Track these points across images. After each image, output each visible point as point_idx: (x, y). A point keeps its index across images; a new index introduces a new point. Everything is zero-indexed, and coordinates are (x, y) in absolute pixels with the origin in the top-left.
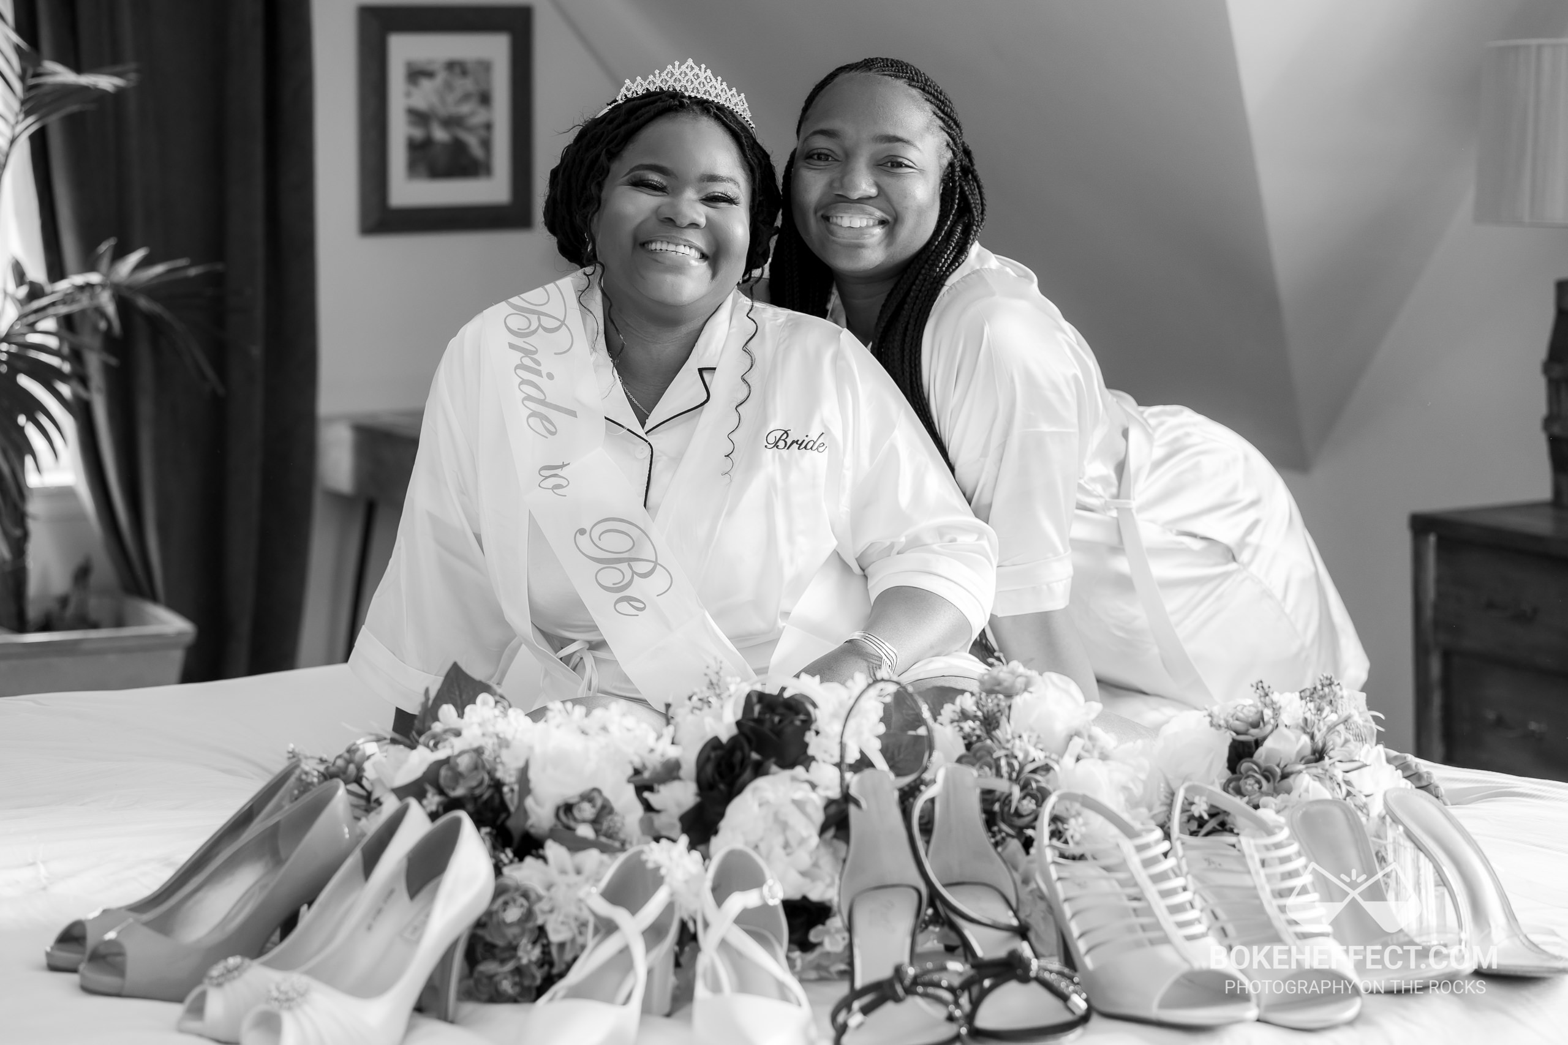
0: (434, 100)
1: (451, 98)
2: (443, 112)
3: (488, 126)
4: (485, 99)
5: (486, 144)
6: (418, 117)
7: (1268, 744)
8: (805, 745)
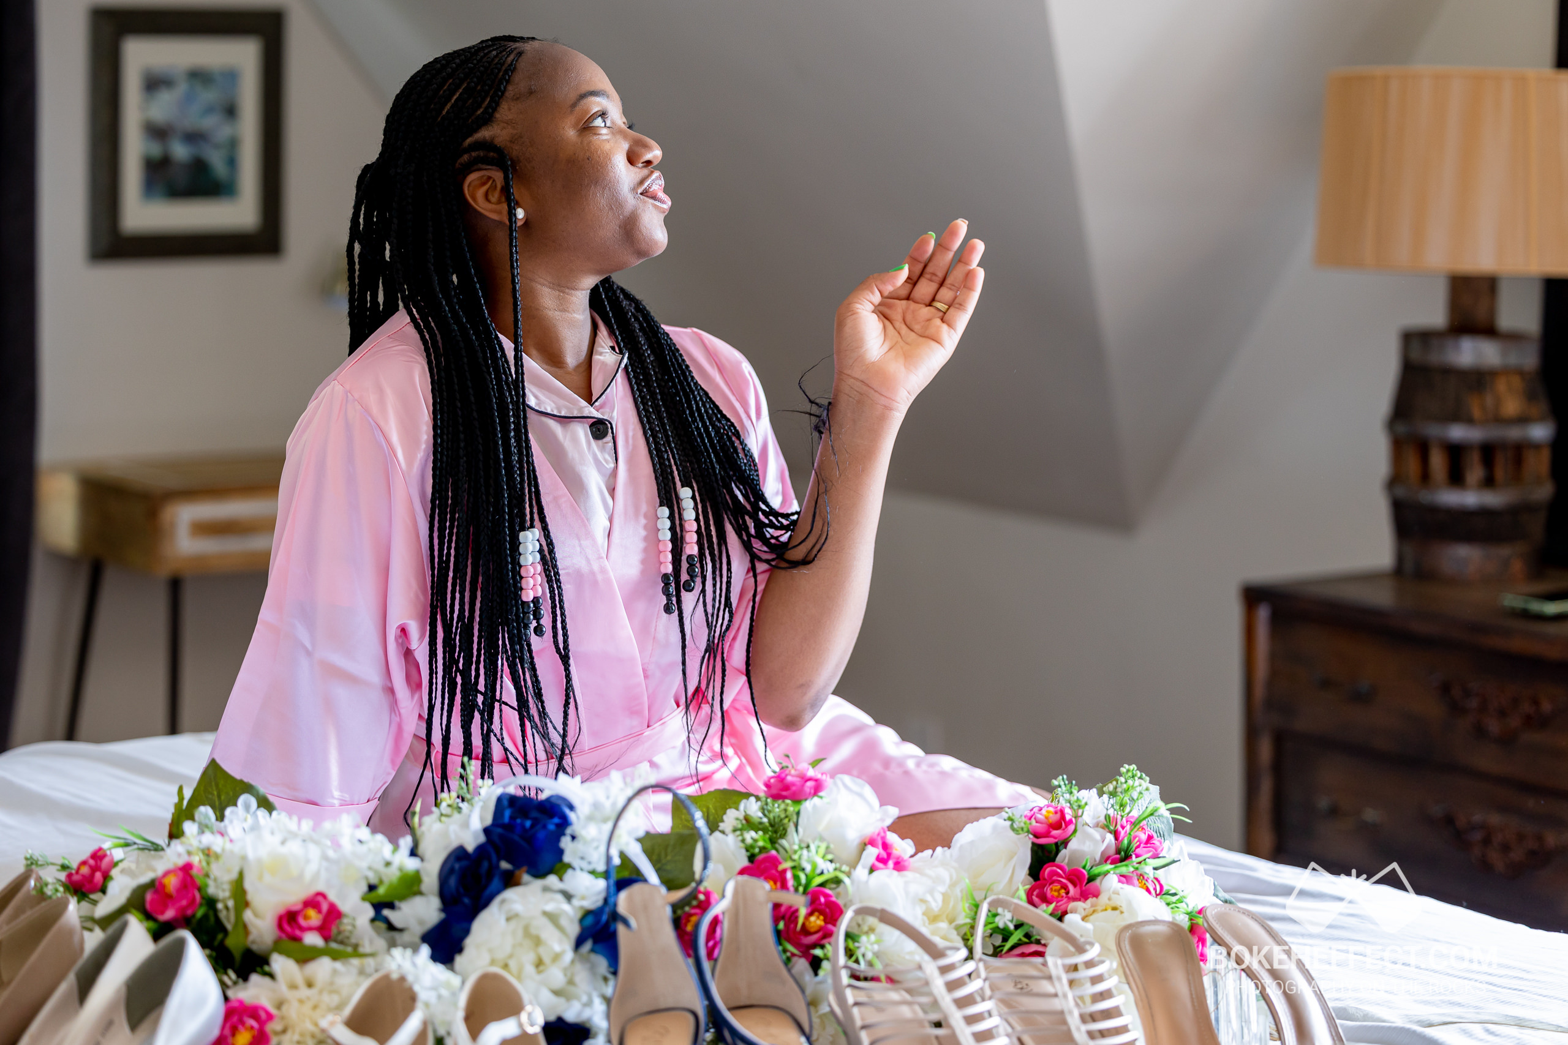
0: (175, 112)
1: (193, 111)
2: (183, 127)
3: (234, 143)
4: (231, 111)
5: (232, 162)
6: (157, 132)
7: (1073, 845)
8: (561, 852)
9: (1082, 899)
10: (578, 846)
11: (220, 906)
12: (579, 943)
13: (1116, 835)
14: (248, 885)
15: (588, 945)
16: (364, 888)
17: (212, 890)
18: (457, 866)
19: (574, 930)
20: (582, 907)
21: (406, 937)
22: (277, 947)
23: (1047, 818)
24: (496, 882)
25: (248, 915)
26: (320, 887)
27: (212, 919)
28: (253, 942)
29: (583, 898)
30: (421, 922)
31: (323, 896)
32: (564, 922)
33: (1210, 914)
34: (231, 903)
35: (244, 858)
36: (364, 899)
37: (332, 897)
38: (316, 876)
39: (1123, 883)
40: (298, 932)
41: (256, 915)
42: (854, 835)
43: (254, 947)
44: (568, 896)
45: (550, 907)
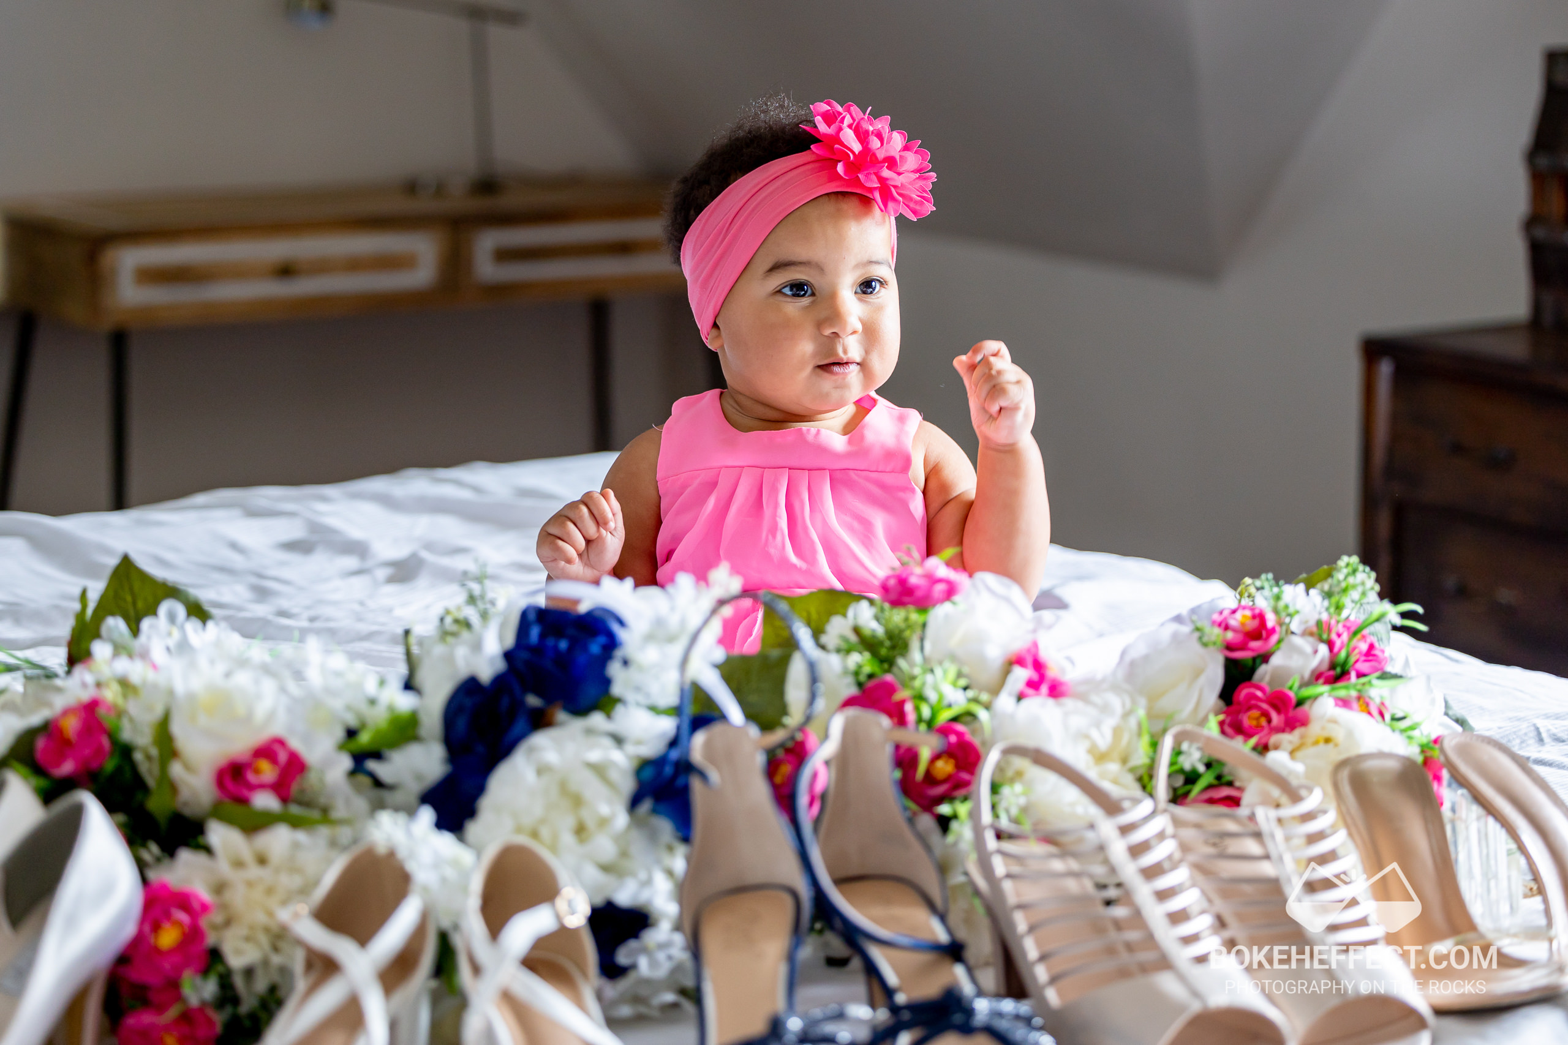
7: (1276, 660)
8: (607, 682)
9: (1288, 729)
10: (632, 674)
11: (138, 756)
12: (635, 802)
13: (1331, 644)
14: (177, 729)
15: (646, 806)
16: (339, 734)
17: (126, 734)
18: (468, 702)
19: (627, 785)
20: (638, 757)
21: (397, 797)
22: (217, 812)
23: (1243, 624)
24: (521, 725)
25: (176, 770)
26: (277, 729)
27: (128, 774)
28: (186, 804)
29: (639, 742)
30: (419, 777)
31: (281, 742)
32: (614, 775)
33: (1449, 745)
34: (154, 752)
35: (171, 693)
36: (341, 747)
37: (295, 744)
38: (271, 716)
39: (1340, 706)
40: (245, 792)
41: (188, 767)
42: (995, 653)
43: (187, 812)
44: (618, 740)
45: (595, 756)
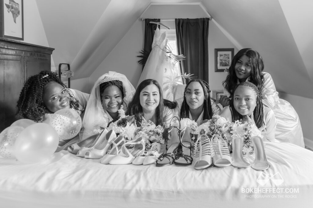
0: (223, 58)
1: (225, 58)
2: (224, 59)
3: (229, 61)
4: (229, 58)
5: (229, 63)
6: (221, 60)
